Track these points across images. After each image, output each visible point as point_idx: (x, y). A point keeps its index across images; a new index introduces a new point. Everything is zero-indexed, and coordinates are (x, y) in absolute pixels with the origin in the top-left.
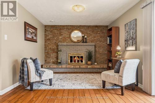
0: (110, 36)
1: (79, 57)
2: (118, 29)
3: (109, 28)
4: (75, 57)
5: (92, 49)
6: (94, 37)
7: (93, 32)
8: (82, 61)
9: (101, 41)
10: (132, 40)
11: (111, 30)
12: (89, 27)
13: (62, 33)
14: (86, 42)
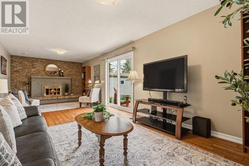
0: (84, 73)
1: (55, 89)
2: (89, 68)
3: (83, 66)
4: (51, 89)
5: (69, 82)
6: (70, 72)
7: (69, 67)
8: (59, 93)
9: (76, 76)
10: (97, 77)
11: (84, 67)
12: (65, 62)
13: (36, 66)
14: (63, 76)
